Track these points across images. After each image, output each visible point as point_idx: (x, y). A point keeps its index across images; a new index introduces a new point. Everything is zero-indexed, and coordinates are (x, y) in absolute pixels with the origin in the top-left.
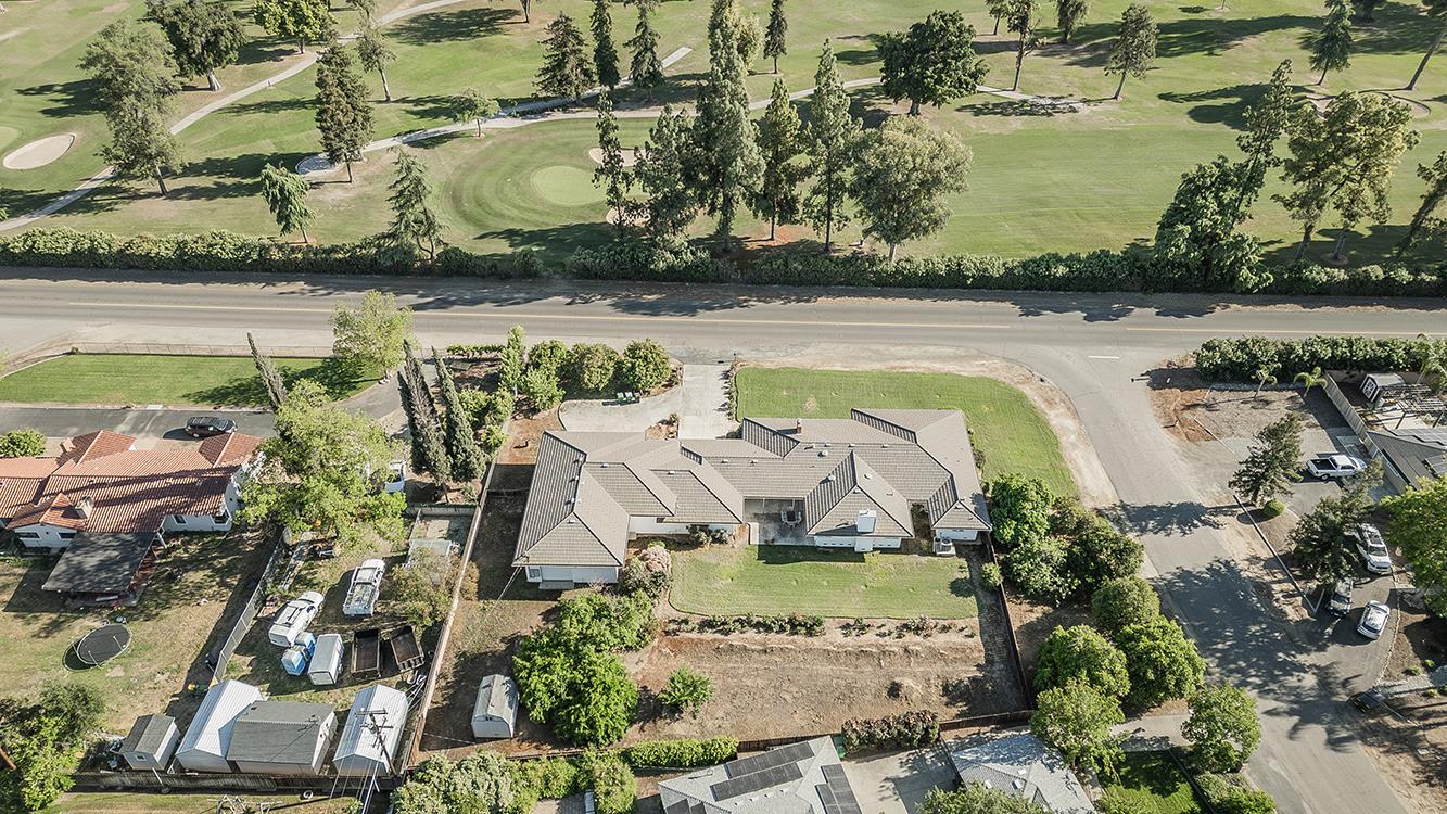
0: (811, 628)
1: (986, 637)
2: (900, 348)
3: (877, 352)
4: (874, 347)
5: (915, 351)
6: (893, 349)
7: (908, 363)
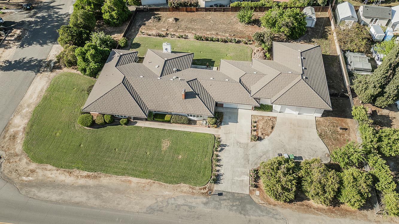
0: (199, 38)
1: (137, 32)
2: (78, 200)
3: (98, 196)
4: (95, 202)
5: (68, 195)
6: (84, 199)
7: (82, 181)
